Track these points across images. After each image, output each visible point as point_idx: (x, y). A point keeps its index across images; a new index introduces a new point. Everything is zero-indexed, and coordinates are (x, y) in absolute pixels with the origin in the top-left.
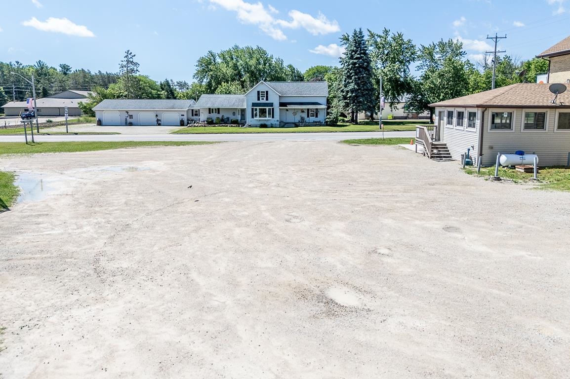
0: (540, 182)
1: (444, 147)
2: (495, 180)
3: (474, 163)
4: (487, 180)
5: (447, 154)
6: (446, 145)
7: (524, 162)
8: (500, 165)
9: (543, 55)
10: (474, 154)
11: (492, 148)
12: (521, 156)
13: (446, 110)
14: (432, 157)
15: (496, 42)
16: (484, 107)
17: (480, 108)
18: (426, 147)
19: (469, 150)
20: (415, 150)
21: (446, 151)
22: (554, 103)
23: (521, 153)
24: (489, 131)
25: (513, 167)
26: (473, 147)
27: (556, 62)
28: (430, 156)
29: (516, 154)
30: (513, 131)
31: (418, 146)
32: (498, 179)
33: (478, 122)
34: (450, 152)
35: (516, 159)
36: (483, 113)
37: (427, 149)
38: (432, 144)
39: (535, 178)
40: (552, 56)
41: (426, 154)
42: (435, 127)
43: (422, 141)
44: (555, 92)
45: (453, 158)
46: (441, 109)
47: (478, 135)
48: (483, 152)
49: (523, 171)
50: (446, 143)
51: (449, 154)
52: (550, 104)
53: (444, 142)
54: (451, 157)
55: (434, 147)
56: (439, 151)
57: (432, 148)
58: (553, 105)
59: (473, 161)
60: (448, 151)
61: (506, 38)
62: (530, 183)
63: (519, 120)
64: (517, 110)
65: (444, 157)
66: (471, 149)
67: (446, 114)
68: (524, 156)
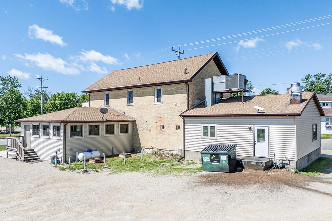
0: (109, 169)
1: (32, 151)
2: (85, 172)
3: (60, 161)
4: (79, 173)
5: (36, 157)
6: (34, 150)
7: (93, 156)
8: (78, 160)
9: (85, 91)
10: (61, 155)
11: (72, 149)
12: (91, 153)
13: (31, 125)
14: (25, 161)
15: (42, 81)
16: (66, 122)
17: (63, 123)
18: (19, 153)
19: (57, 152)
20: (7, 157)
21: (34, 154)
22: (103, 119)
23: (90, 151)
24: (69, 138)
25: (87, 161)
26: (59, 150)
27: (93, 96)
28: (23, 160)
29: (87, 152)
30: (83, 137)
31: (9, 152)
32: (86, 171)
33: (62, 132)
34: (37, 155)
35: (88, 155)
36: (65, 126)
37: (19, 154)
38: (25, 150)
39: (105, 166)
40: (90, 92)
41: (19, 159)
42: (22, 137)
43: (14, 149)
44: (103, 113)
45: (41, 159)
46: (26, 124)
47: (63, 141)
48: (67, 153)
49: (94, 162)
50: (33, 148)
51: (38, 156)
52: (101, 120)
53: (32, 148)
54: (39, 159)
55: (26, 152)
56: (29, 155)
57: (25, 153)
58: (103, 120)
59: (60, 159)
60: (36, 154)
61: (47, 79)
62: (104, 170)
63: (86, 129)
64: (84, 124)
65: (34, 159)
66: (58, 151)
67: (32, 126)
68: (92, 153)
